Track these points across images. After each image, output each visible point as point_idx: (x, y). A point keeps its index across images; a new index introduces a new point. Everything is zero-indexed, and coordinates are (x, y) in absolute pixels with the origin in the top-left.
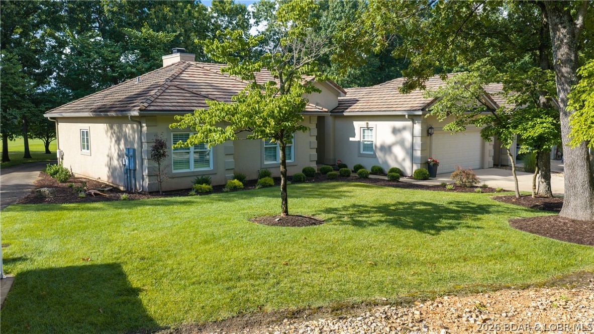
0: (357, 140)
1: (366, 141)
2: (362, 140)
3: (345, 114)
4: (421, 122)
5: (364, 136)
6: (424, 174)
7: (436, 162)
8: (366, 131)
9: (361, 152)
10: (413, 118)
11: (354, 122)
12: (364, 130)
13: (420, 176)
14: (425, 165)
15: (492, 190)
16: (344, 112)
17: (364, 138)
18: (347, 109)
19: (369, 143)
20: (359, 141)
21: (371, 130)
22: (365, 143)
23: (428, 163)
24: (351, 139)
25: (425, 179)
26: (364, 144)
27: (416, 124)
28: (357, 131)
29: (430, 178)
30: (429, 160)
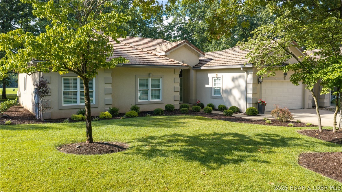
0: (210, 87)
1: (216, 87)
2: (213, 86)
3: (202, 68)
4: (252, 73)
5: (215, 84)
6: (254, 111)
7: (264, 102)
8: (216, 80)
9: (213, 95)
10: (247, 70)
11: (208, 74)
12: (215, 80)
13: (252, 112)
14: (256, 104)
15: (303, 125)
16: (201, 67)
17: (215, 85)
18: (204, 65)
19: (218, 88)
20: (211, 87)
21: (219, 79)
22: (216, 88)
23: (258, 103)
24: (207, 86)
25: (254, 115)
26: (215, 90)
27: (249, 74)
28: (210, 80)
29: (258, 114)
30: (259, 101)
